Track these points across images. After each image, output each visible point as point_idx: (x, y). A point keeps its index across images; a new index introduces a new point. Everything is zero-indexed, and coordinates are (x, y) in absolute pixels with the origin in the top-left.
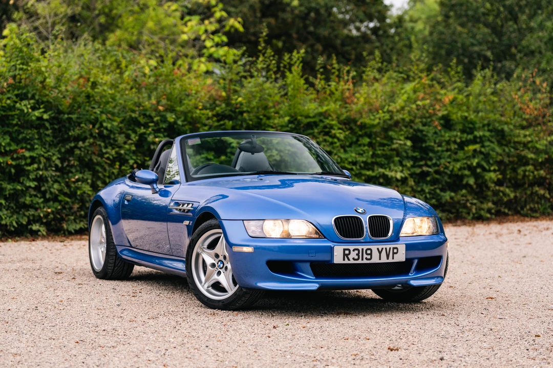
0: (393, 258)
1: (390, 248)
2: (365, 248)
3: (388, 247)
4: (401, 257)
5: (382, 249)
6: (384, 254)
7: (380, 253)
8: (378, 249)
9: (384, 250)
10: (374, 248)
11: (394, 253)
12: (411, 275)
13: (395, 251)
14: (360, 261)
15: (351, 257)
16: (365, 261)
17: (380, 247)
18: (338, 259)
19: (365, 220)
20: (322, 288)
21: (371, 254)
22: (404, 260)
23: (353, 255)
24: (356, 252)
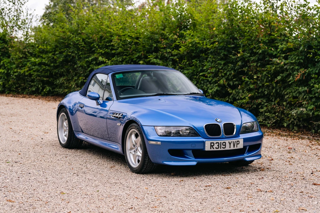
1: (235, 141)
2: (222, 142)
6: (232, 145)
7: (230, 144)
8: (229, 142)
12: (246, 155)
13: (238, 143)
14: (219, 149)
18: (208, 148)
19: (222, 125)
22: (242, 147)
24: (218, 144)
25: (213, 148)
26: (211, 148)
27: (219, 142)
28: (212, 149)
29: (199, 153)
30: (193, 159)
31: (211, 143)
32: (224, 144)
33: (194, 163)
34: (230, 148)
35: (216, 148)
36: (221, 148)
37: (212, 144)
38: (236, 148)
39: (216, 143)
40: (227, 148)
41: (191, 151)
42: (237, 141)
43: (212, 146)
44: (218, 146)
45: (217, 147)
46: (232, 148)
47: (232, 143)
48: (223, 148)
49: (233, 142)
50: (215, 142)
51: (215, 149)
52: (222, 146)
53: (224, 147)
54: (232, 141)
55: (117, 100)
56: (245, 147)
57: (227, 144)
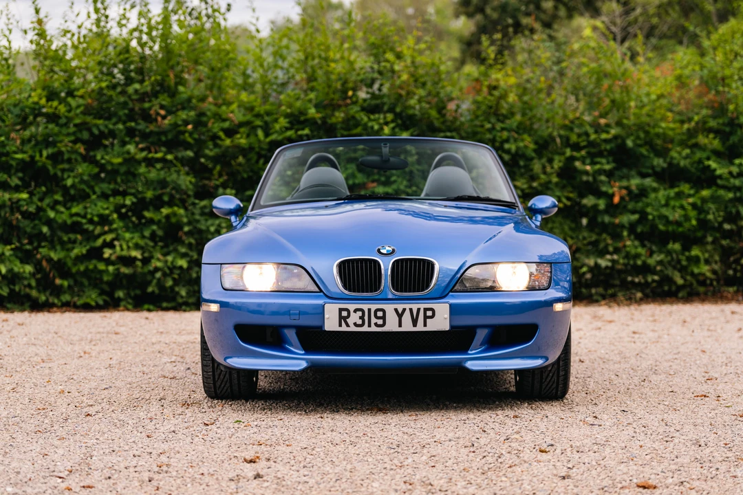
0: (425, 325)
1: (419, 310)
2: (374, 307)
3: (415, 307)
4: (441, 321)
5: (404, 310)
6: (407, 318)
7: (400, 316)
8: (396, 310)
9: (407, 313)
10: (389, 308)
11: (426, 317)
13: (429, 313)
14: (365, 329)
15: (350, 321)
16: (374, 329)
17: (400, 307)
18: (331, 324)
19: (386, 266)
21: (384, 318)
22: (447, 328)
23: (355, 318)
24: (360, 314)
25: (348, 325)
26: (340, 325)
27: (365, 307)
28: (344, 328)
29: (313, 338)
30: (300, 353)
31: (341, 310)
32: (380, 314)
33: (302, 366)
34: (400, 325)
35: (355, 324)
36: (370, 326)
37: (344, 314)
38: (420, 327)
39: (355, 311)
40: (392, 325)
41: (293, 333)
42: (426, 310)
43: (343, 319)
44: (362, 318)
45: (360, 322)
46: (407, 326)
47: (407, 312)
48: (376, 324)
49: (411, 310)
50: (352, 307)
51: (353, 329)
52: (374, 320)
53: (380, 322)
54: (407, 306)
57: (391, 316)
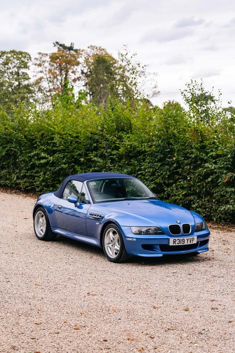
2: (182, 239)
3: (190, 238)
4: (195, 242)
6: (189, 241)
10: (185, 238)
11: (193, 240)
12: (198, 248)
14: (180, 244)
15: (176, 243)
16: (182, 244)
17: (188, 238)
18: (171, 244)
19: (181, 226)
20: (164, 256)
21: (184, 241)
23: (177, 242)
27: (180, 239)
28: (175, 245)
29: (165, 247)
30: (160, 252)
31: (174, 240)
33: (161, 255)
38: (191, 243)
40: (186, 243)
41: (158, 246)
42: (193, 238)
43: (174, 242)
44: (179, 242)
46: (189, 243)
50: (177, 239)
51: (177, 245)
52: (182, 242)
55: (94, 203)
56: (198, 242)
57: (186, 241)
